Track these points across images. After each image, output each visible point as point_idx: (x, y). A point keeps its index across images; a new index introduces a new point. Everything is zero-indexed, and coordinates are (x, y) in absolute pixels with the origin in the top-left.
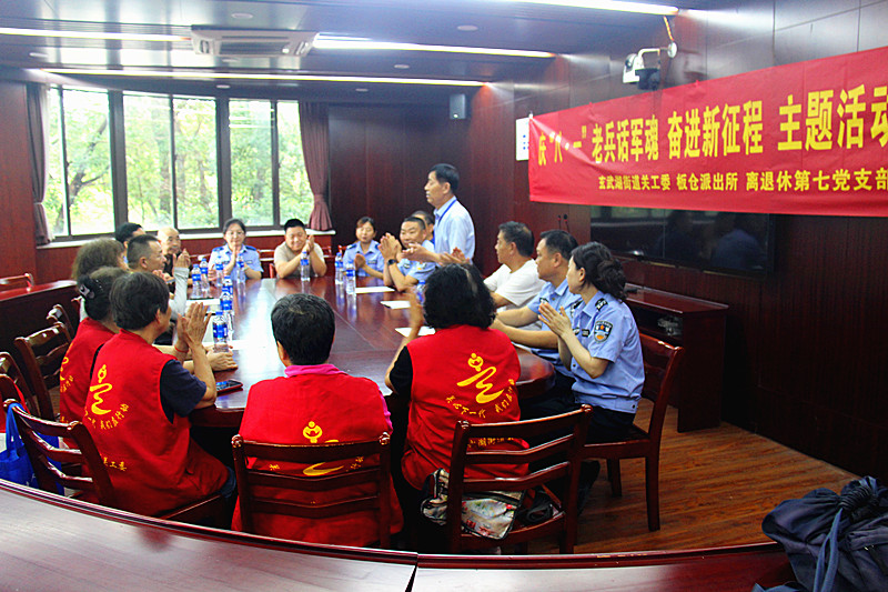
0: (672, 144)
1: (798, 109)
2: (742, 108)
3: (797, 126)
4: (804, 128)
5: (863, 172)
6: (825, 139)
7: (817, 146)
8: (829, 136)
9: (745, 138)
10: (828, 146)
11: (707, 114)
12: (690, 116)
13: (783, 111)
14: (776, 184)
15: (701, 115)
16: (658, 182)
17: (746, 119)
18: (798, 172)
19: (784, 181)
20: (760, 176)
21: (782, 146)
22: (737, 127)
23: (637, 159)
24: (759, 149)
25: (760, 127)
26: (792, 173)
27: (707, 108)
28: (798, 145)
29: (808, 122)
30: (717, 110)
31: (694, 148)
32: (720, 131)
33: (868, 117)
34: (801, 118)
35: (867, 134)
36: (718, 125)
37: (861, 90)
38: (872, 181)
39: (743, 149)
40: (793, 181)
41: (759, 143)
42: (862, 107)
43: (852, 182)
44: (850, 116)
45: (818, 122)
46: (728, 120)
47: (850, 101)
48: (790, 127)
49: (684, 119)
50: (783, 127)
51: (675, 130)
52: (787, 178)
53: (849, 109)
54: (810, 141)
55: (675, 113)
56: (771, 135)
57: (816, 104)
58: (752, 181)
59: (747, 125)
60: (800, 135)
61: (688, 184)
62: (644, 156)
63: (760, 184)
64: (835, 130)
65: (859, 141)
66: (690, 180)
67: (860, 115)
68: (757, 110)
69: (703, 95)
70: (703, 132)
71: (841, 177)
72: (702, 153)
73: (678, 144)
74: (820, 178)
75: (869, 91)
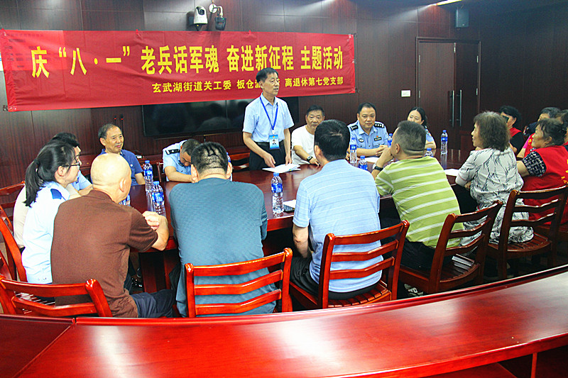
0: (230, 63)
1: (308, 52)
2: (281, 49)
3: (308, 59)
4: (311, 60)
5: (333, 78)
6: (319, 65)
7: (316, 68)
8: (321, 64)
9: (284, 62)
10: (320, 68)
11: (258, 49)
12: (245, 49)
13: (302, 52)
14: (301, 84)
15: (253, 49)
16: (221, 85)
17: (284, 54)
18: (310, 79)
19: (304, 82)
20: (293, 80)
21: (302, 67)
22: (278, 57)
23: (198, 72)
24: (292, 68)
25: (292, 58)
26: (307, 79)
27: (258, 46)
28: (309, 67)
29: (313, 58)
30: (265, 48)
31: (249, 66)
32: (268, 58)
33: (333, 58)
34: (310, 56)
35: (333, 64)
36: (266, 55)
37: (330, 48)
38: (336, 82)
39: (283, 67)
40: (308, 82)
41: (292, 65)
42: (331, 54)
43: (330, 82)
44: (327, 57)
45: (316, 58)
46: (272, 53)
47: (327, 52)
48: (306, 59)
49: (240, 50)
50: (303, 59)
51: (233, 55)
52: (305, 80)
53: (327, 54)
54: (314, 65)
55: (232, 46)
56: (297, 61)
57: (315, 51)
58: (288, 82)
59: (284, 57)
60: (310, 63)
61: (246, 85)
62: (205, 70)
63: (293, 84)
64: (322, 62)
65: (330, 66)
66: (248, 83)
67: (331, 57)
68: (290, 51)
69: (254, 39)
70: (255, 58)
71: (326, 80)
72: (256, 69)
73: (236, 63)
74: (318, 81)
75: (333, 49)
